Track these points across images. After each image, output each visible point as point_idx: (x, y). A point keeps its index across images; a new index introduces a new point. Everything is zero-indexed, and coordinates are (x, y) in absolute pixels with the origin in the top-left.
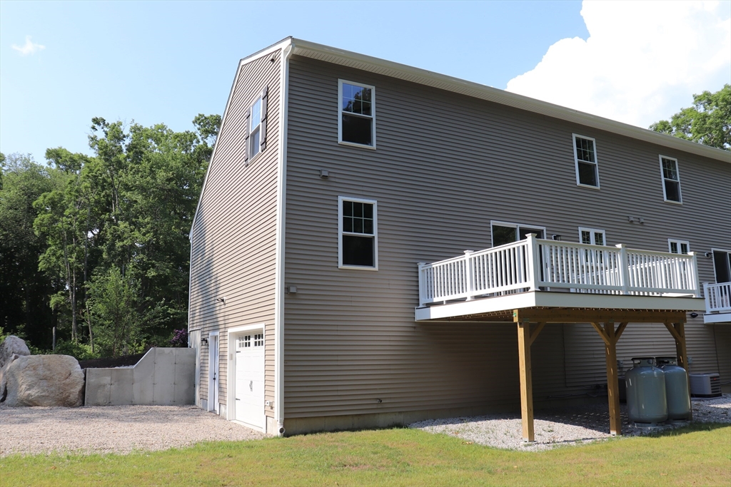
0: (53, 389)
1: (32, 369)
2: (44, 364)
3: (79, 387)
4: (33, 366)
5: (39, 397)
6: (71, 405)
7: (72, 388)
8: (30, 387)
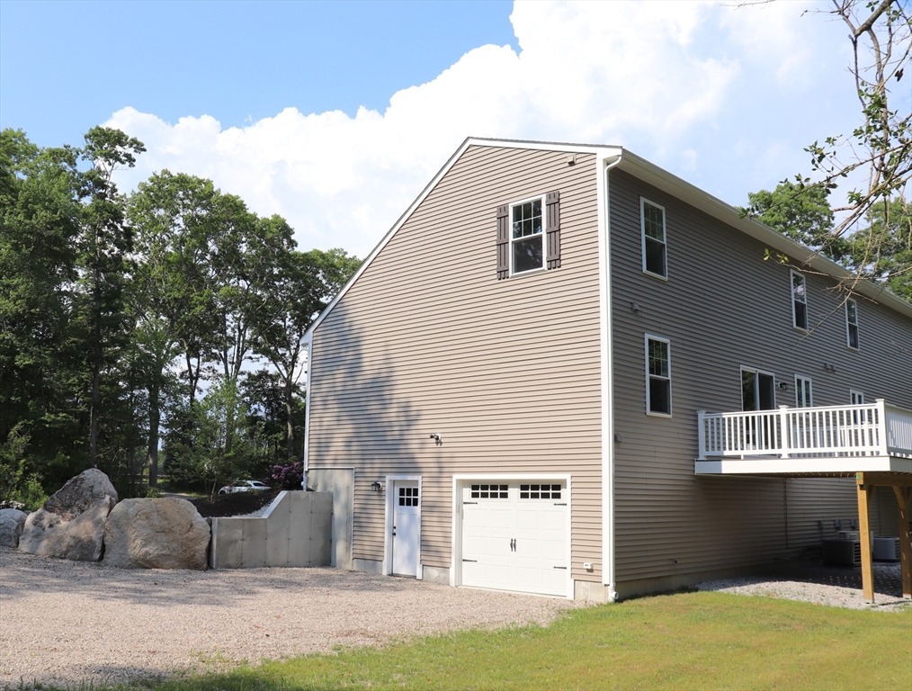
0: (175, 545)
1: (144, 517)
2: (158, 512)
3: (205, 544)
4: (144, 514)
5: (159, 556)
6: (196, 567)
7: (196, 544)
8: (146, 542)
